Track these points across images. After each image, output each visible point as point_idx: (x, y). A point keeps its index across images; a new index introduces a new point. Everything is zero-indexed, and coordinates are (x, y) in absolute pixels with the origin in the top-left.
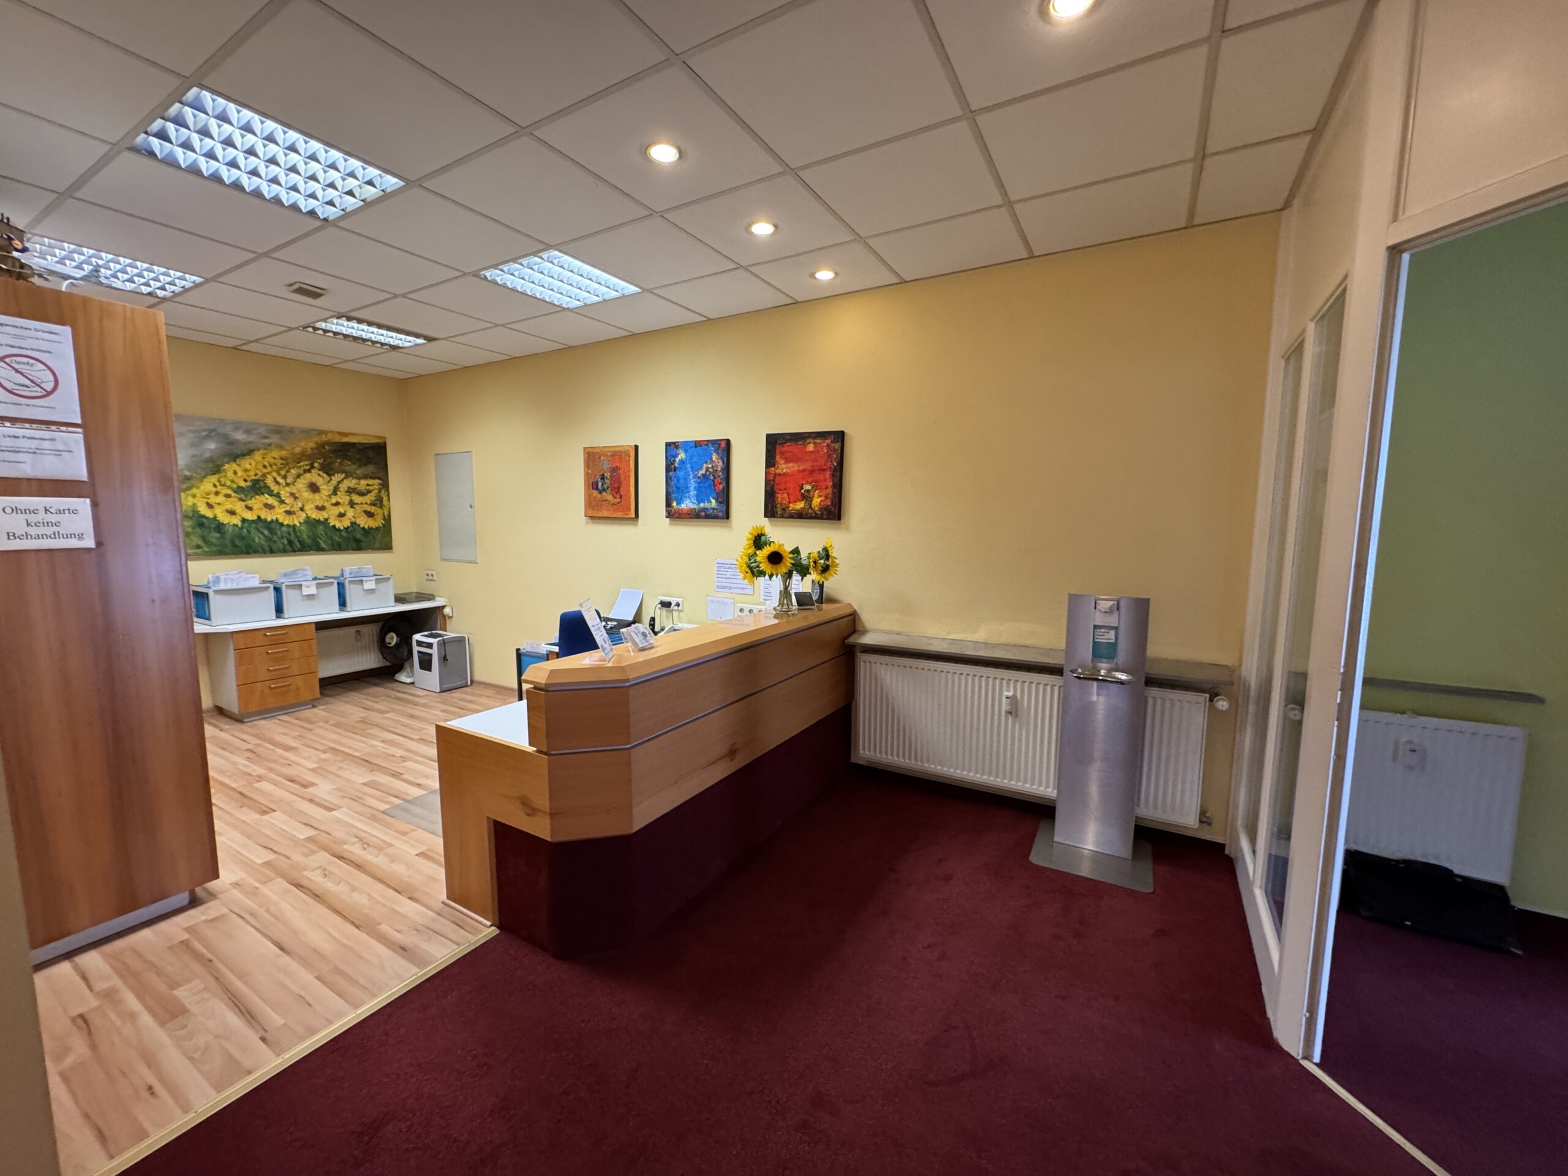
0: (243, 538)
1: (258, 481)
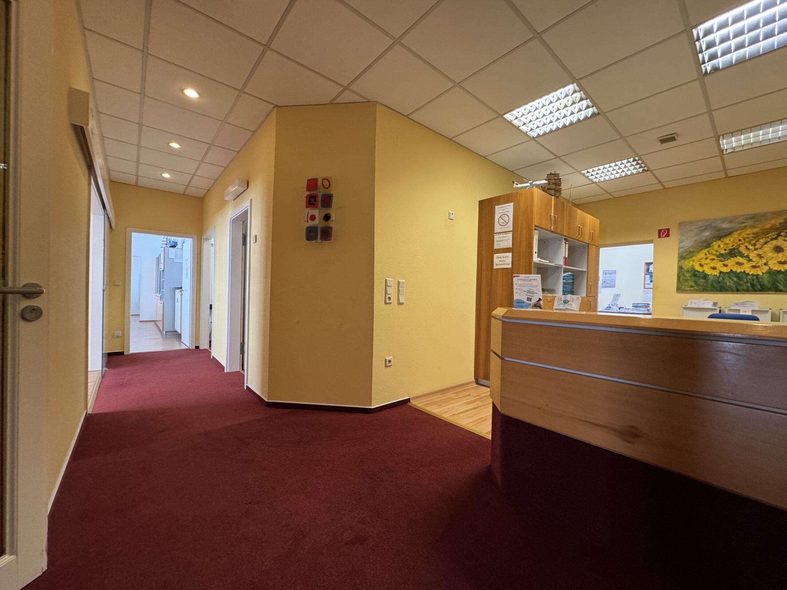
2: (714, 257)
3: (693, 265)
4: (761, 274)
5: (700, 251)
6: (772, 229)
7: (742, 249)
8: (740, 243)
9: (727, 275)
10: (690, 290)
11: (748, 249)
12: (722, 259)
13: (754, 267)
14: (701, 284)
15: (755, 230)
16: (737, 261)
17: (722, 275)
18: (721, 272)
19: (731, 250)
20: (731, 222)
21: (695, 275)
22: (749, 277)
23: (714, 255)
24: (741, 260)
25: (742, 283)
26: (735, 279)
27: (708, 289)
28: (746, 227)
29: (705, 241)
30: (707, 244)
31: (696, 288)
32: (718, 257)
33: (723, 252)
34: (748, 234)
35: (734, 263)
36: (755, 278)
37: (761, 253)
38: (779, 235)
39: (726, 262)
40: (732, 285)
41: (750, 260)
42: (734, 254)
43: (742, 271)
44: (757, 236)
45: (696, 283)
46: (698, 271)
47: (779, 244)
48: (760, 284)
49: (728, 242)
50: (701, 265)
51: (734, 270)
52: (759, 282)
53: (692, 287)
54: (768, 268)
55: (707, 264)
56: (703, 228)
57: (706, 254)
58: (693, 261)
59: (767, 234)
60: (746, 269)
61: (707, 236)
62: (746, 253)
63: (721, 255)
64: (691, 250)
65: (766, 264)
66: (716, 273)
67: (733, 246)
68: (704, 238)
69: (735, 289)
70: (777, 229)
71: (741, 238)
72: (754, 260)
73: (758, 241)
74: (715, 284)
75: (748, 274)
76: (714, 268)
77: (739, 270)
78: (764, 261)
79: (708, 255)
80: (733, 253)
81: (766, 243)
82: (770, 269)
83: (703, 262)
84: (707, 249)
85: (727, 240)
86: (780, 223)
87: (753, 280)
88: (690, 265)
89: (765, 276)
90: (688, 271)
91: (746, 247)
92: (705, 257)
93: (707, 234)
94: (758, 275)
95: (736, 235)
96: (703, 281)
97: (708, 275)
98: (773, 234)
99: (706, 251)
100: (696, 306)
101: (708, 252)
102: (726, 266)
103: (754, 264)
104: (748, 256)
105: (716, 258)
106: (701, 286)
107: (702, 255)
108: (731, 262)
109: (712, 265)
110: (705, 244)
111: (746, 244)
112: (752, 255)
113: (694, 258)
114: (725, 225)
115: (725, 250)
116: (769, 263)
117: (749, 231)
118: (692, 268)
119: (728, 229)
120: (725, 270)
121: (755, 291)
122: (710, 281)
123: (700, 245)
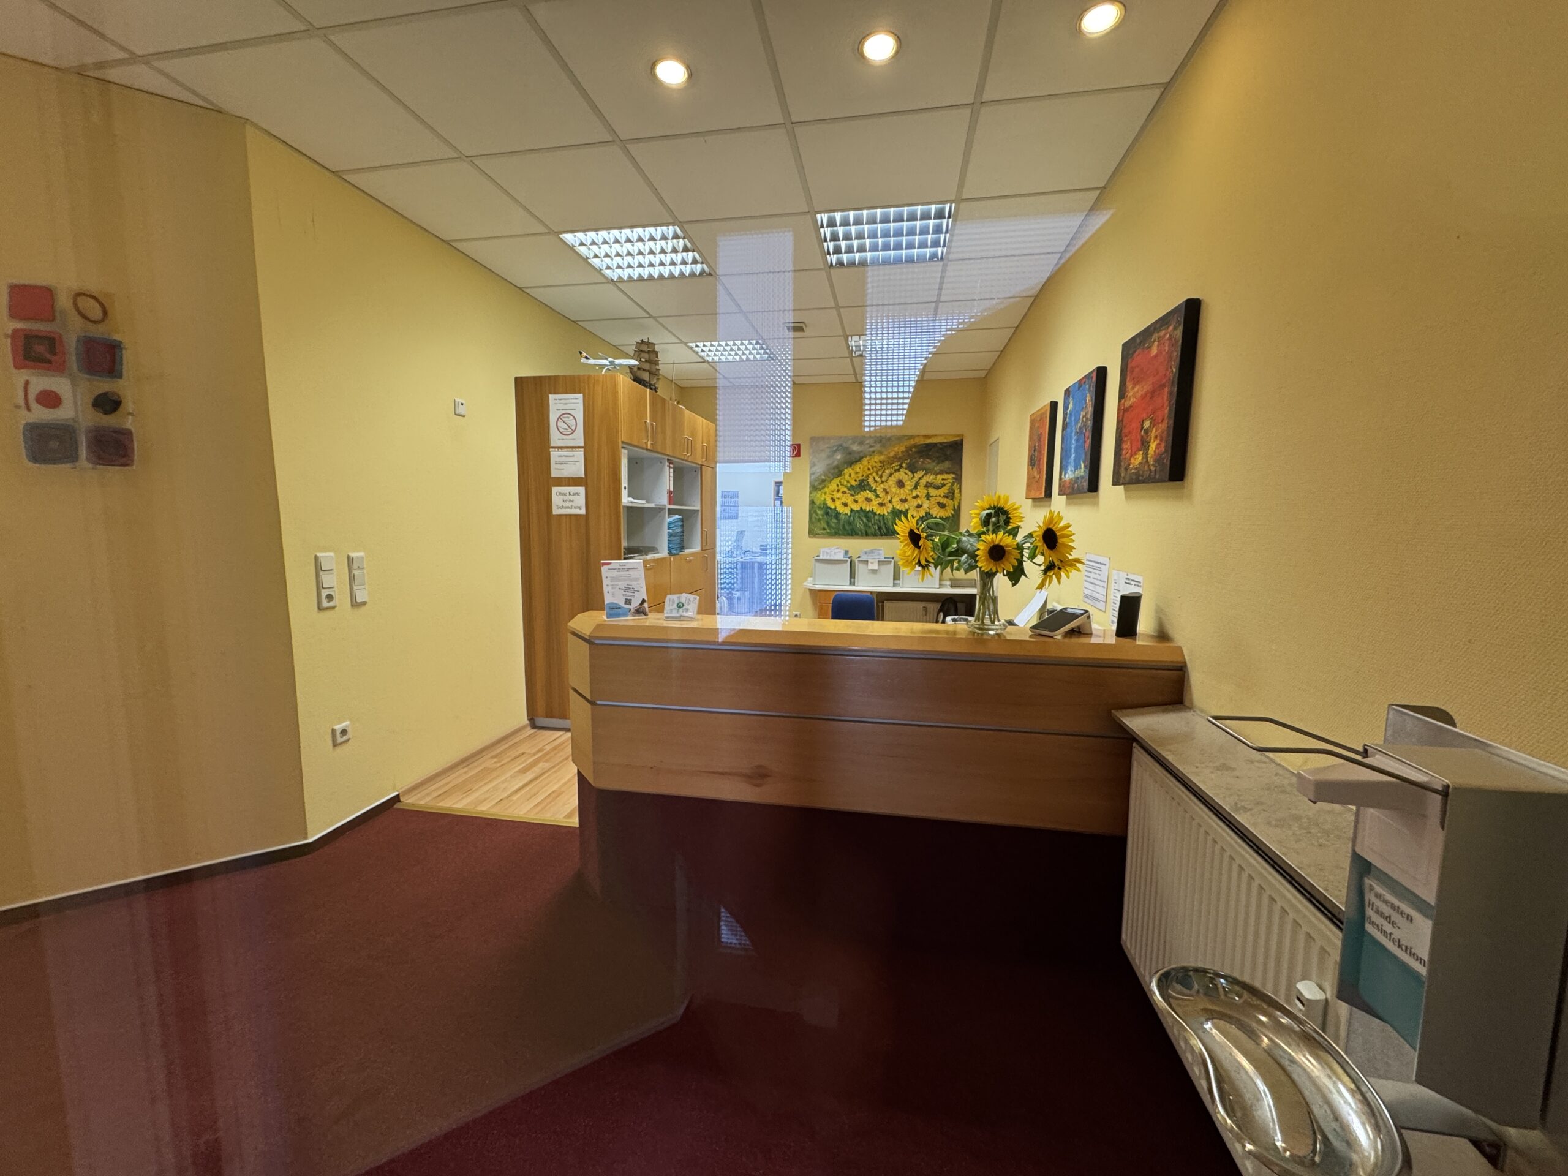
0: (850, 524)
1: (864, 480)
2: (845, 489)
3: (825, 499)
4: (886, 514)
5: (832, 480)
6: (896, 458)
7: (871, 480)
8: (869, 472)
9: (857, 514)
10: (823, 534)
11: (876, 481)
12: (853, 493)
13: (881, 505)
14: (833, 525)
15: (882, 458)
16: (866, 496)
17: (853, 513)
18: (852, 510)
19: (862, 481)
20: (861, 443)
21: (827, 514)
22: (877, 517)
23: (846, 486)
24: (870, 495)
25: (870, 524)
26: (864, 519)
27: (840, 532)
28: (874, 452)
29: (837, 467)
30: (838, 472)
31: (828, 531)
32: (849, 489)
33: (854, 483)
34: (876, 462)
35: (863, 499)
36: (881, 518)
37: (886, 487)
38: (901, 466)
39: (856, 497)
40: (862, 527)
41: (877, 496)
42: (864, 487)
43: (871, 509)
44: (883, 465)
45: (828, 524)
46: (829, 508)
47: (901, 478)
48: (886, 528)
49: (858, 470)
50: (833, 500)
51: (864, 508)
52: (885, 524)
53: (824, 529)
54: (891, 506)
55: (839, 499)
56: (835, 448)
57: (838, 485)
58: (825, 493)
59: (891, 464)
60: (874, 507)
61: (838, 460)
62: (874, 486)
63: (852, 488)
64: (823, 477)
65: (890, 502)
66: (847, 511)
67: (863, 476)
68: (836, 463)
69: (864, 533)
70: (899, 459)
71: (870, 467)
72: (880, 496)
73: (884, 472)
74: (847, 527)
75: (875, 514)
76: (845, 505)
77: (868, 507)
78: (889, 498)
79: (840, 486)
80: (863, 485)
81: (891, 475)
82: (894, 508)
83: (836, 495)
84: (839, 478)
85: (858, 467)
86: (902, 452)
87: (880, 521)
88: (823, 499)
89: (889, 517)
90: (820, 508)
91: (874, 478)
92: (837, 488)
93: (839, 457)
94: (884, 515)
95: (865, 461)
96: (835, 521)
97: (840, 514)
98: (896, 465)
99: (837, 481)
100: (828, 558)
101: (840, 482)
102: (856, 501)
103: (881, 501)
104: (875, 491)
105: (848, 491)
106: (833, 528)
107: (833, 486)
108: (861, 497)
109: (844, 500)
110: (837, 471)
111: (874, 475)
112: (879, 491)
113: (826, 490)
114: (855, 448)
115: (856, 481)
116: (893, 500)
117: (877, 458)
118: (824, 504)
119: (859, 452)
120: (856, 507)
121: (881, 535)
122: (842, 522)
123: (832, 471)
